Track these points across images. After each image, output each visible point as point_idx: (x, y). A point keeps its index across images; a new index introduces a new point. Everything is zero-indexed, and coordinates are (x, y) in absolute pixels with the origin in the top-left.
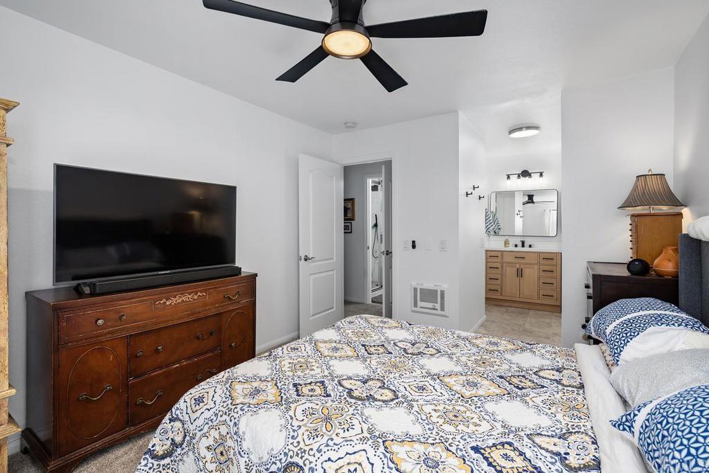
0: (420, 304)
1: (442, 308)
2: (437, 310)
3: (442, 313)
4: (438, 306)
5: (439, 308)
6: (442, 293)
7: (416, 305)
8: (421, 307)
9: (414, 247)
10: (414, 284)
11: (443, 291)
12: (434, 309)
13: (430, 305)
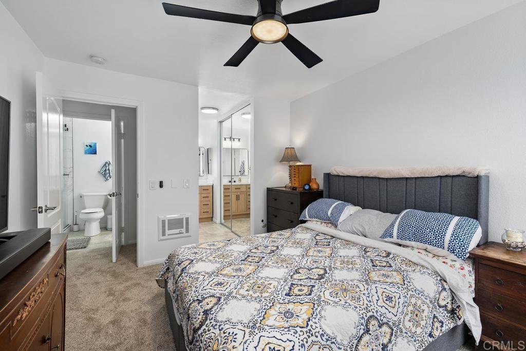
0: (167, 232)
1: (187, 231)
2: (183, 233)
3: (187, 234)
4: (184, 230)
5: (185, 232)
6: (187, 219)
7: (164, 234)
8: (169, 235)
9: (161, 186)
10: (162, 218)
11: (188, 218)
12: (180, 233)
13: (177, 231)
